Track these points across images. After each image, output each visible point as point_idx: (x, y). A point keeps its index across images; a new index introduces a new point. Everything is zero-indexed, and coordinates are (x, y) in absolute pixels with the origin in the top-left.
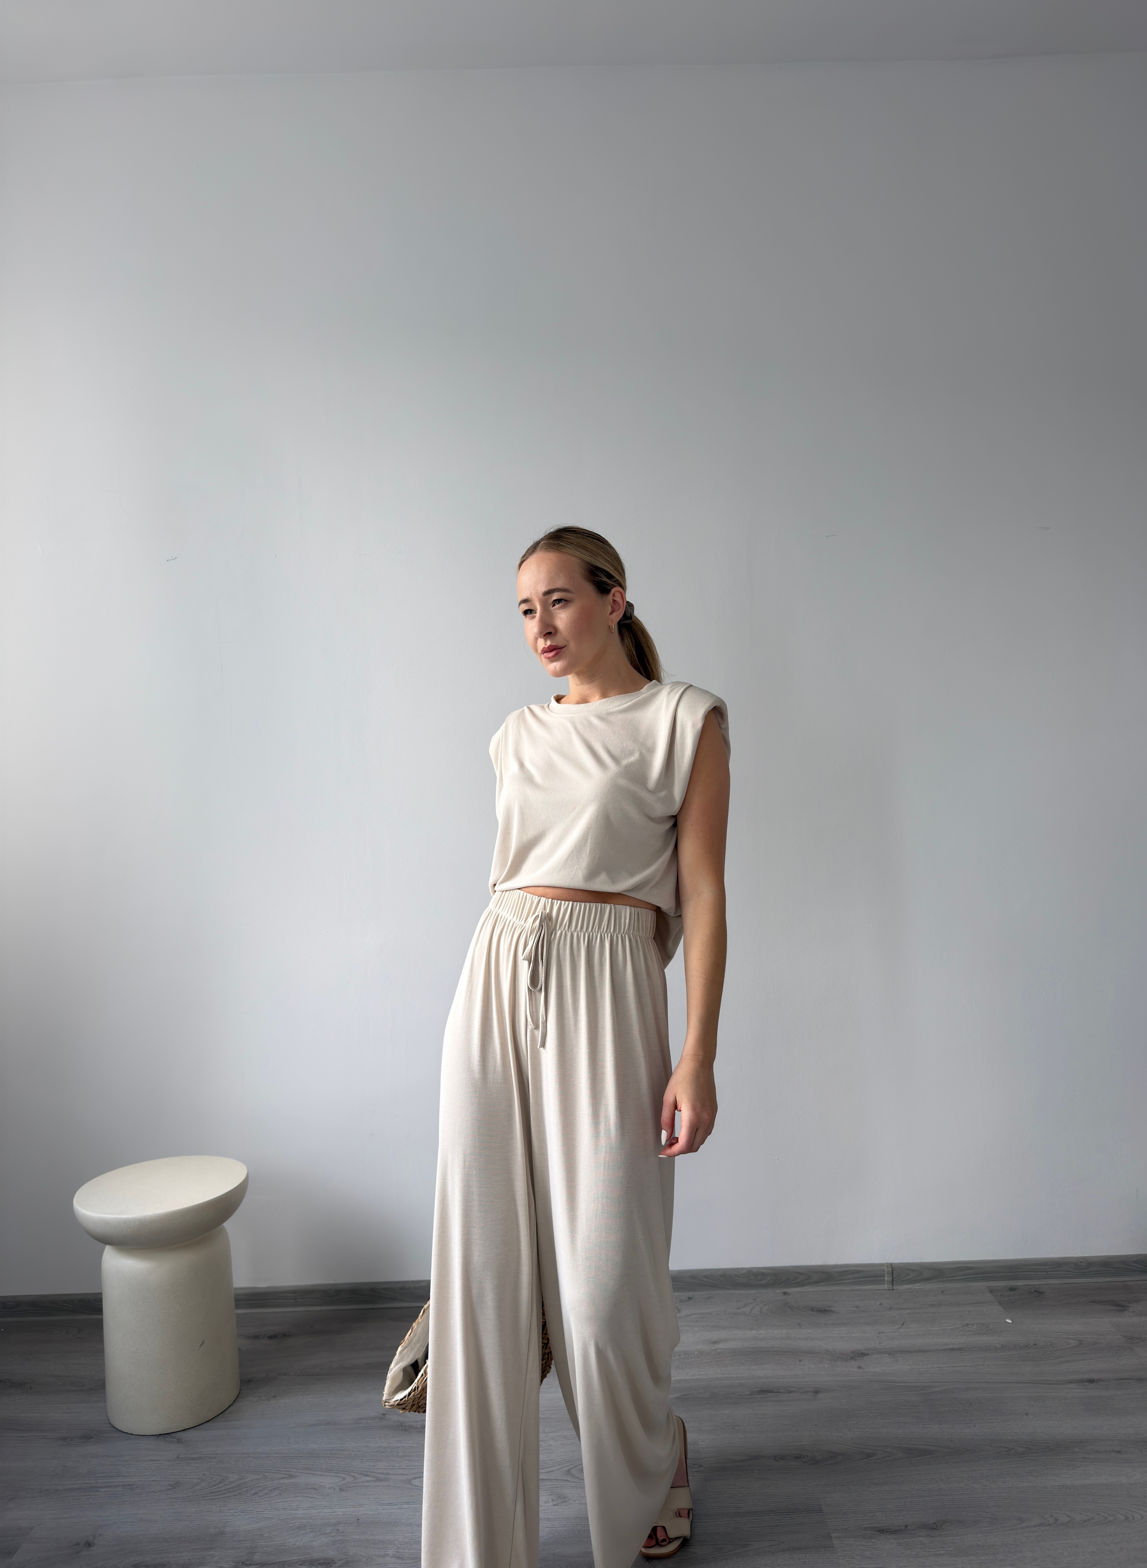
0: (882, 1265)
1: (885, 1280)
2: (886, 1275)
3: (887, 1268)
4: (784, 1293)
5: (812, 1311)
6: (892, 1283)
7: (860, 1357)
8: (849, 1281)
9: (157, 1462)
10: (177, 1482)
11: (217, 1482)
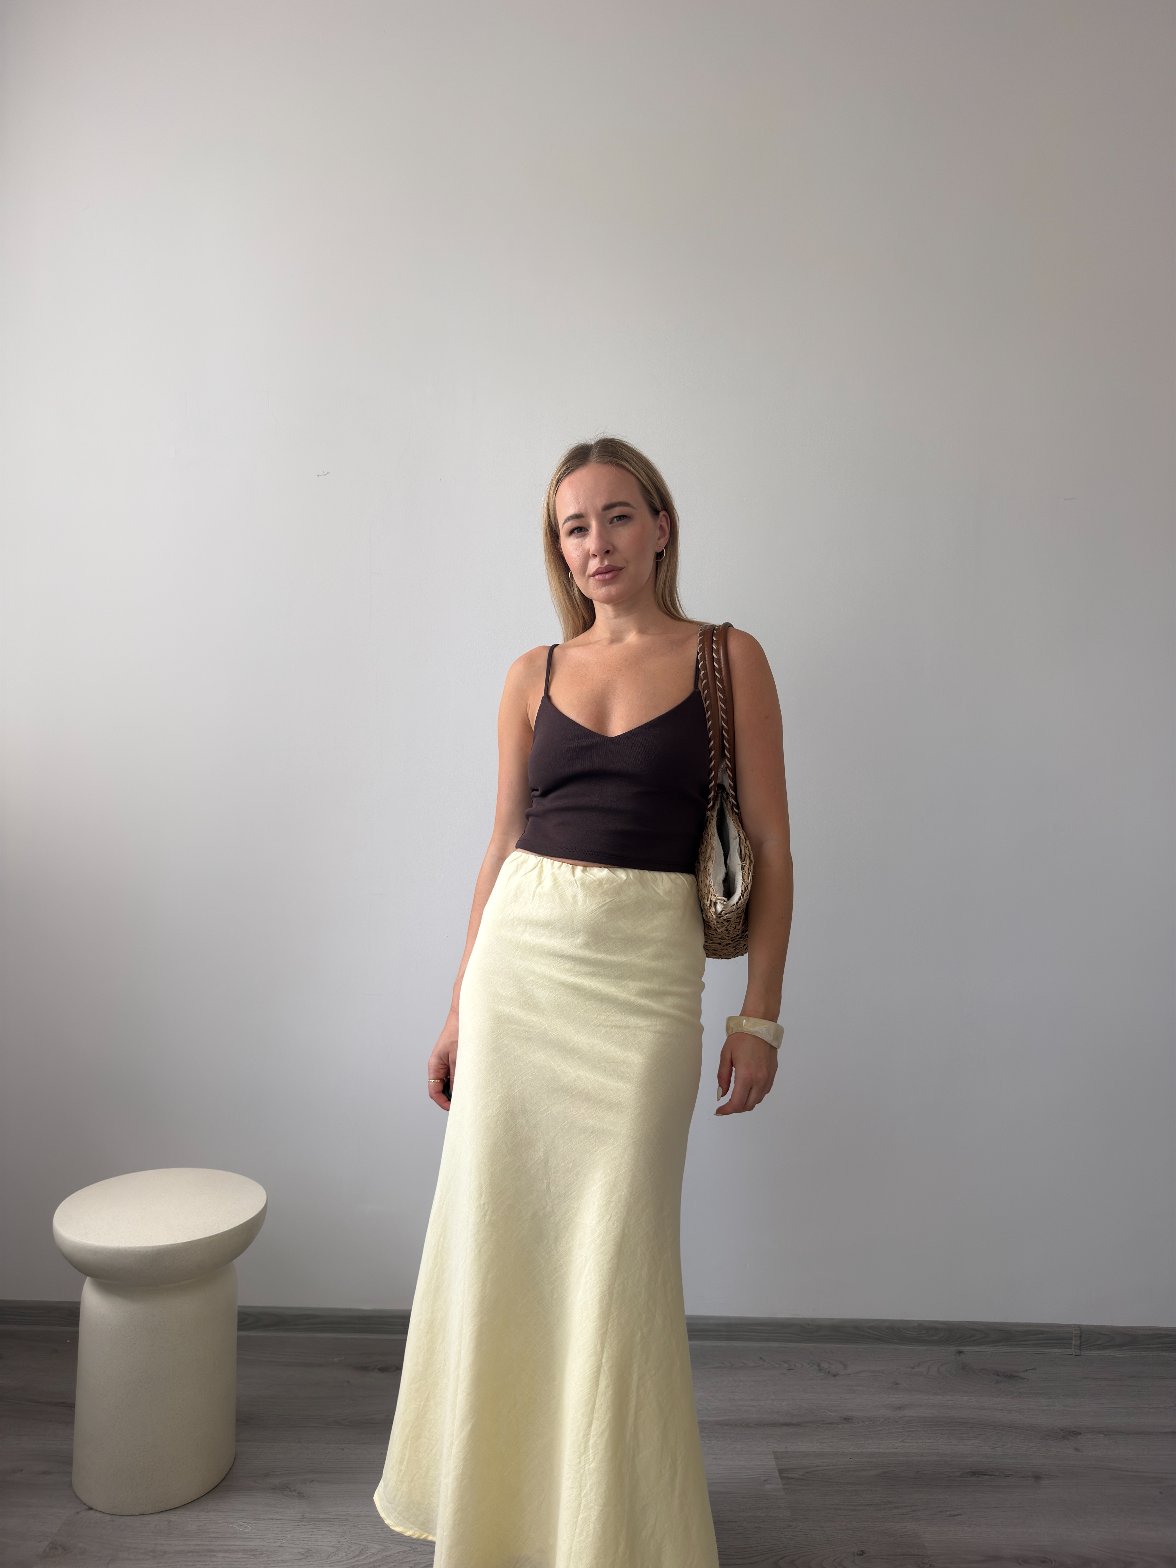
0: (1069, 1326)
1: (1072, 1344)
2: (1074, 1338)
3: (1075, 1330)
4: (960, 1352)
5: (998, 1375)
6: (1080, 1347)
7: (1072, 1436)
8: (1031, 1342)
9: (278, 1522)
10: (310, 1550)
11: (357, 1552)
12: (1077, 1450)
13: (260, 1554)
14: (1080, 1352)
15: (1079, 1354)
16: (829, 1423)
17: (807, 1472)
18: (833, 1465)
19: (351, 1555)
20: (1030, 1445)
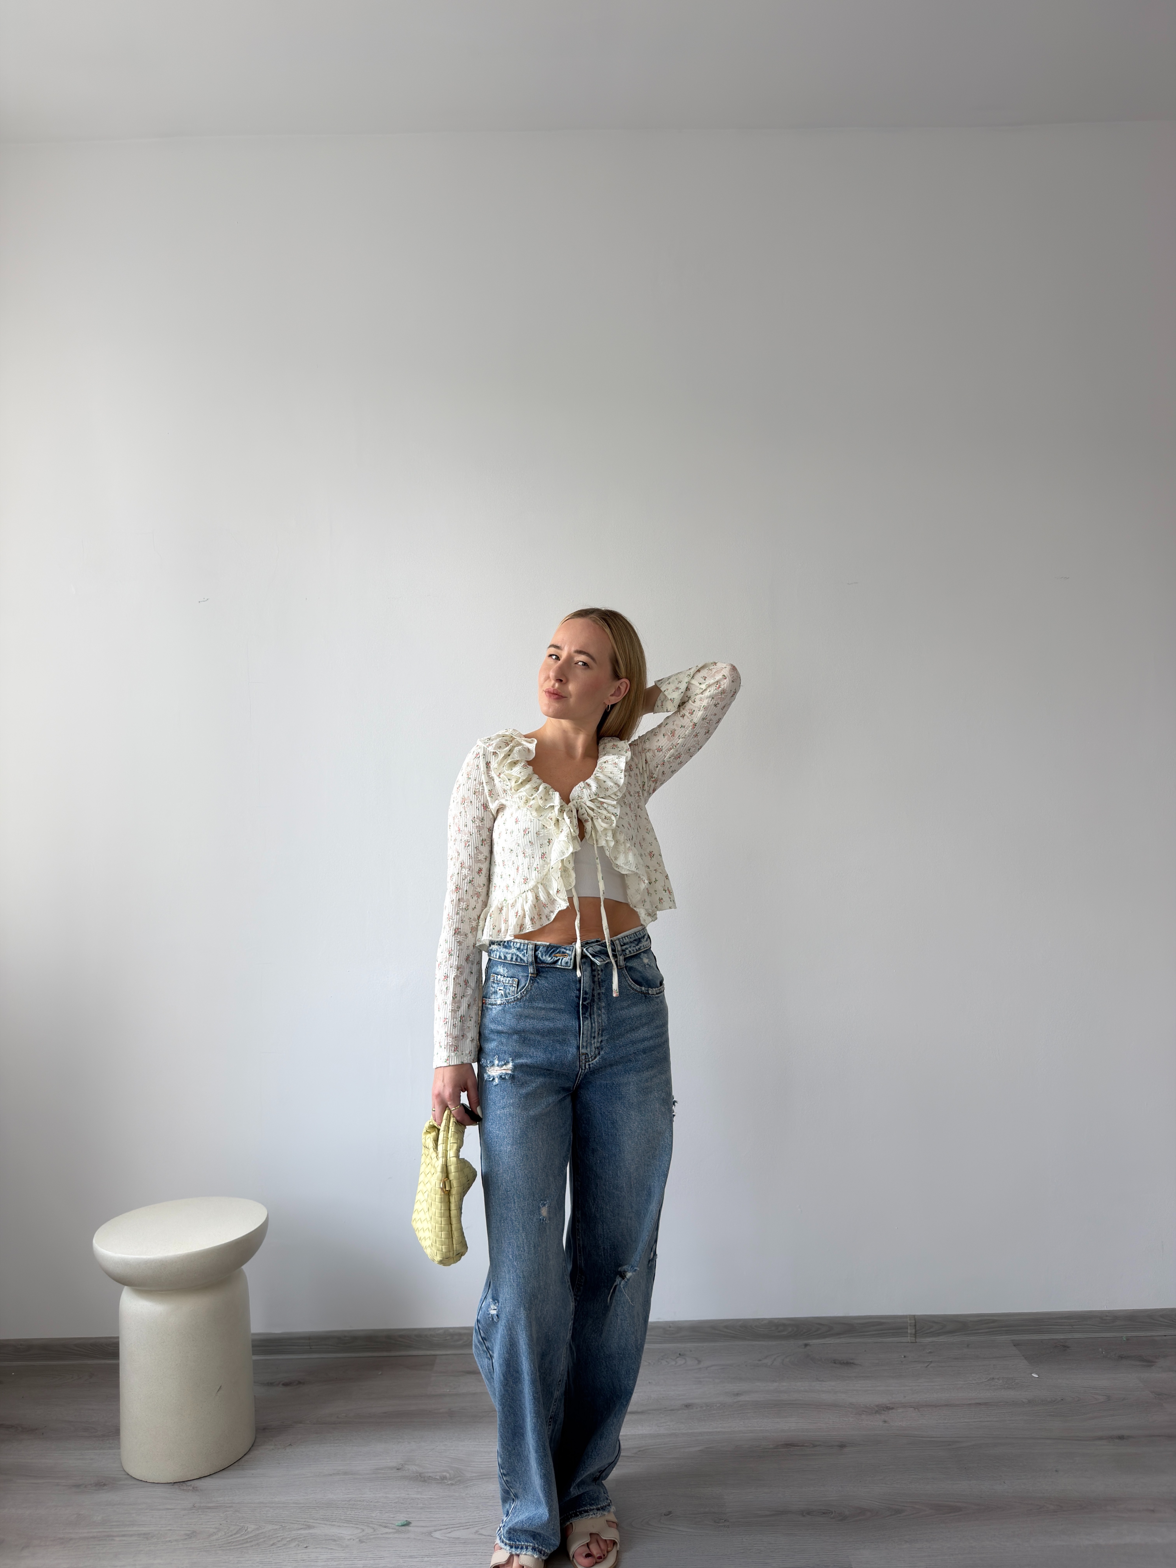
0: (905, 1317)
1: (907, 1332)
2: (909, 1327)
3: (910, 1320)
4: (806, 1345)
5: (835, 1363)
6: (915, 1335)
7: (885, 1411)
8: (871, 1333)
9: (173, 1511)
10: (194, 1532)
11: (234, 1532)
12: (885, 1422)
13: (152, 1537)
14: (915, 1340)
15: (915, 1341)
16: (671, 1410)
17: (639, 1451)
18: (664, 1444)
19: (229, 1534)
20: (844, 1419)
